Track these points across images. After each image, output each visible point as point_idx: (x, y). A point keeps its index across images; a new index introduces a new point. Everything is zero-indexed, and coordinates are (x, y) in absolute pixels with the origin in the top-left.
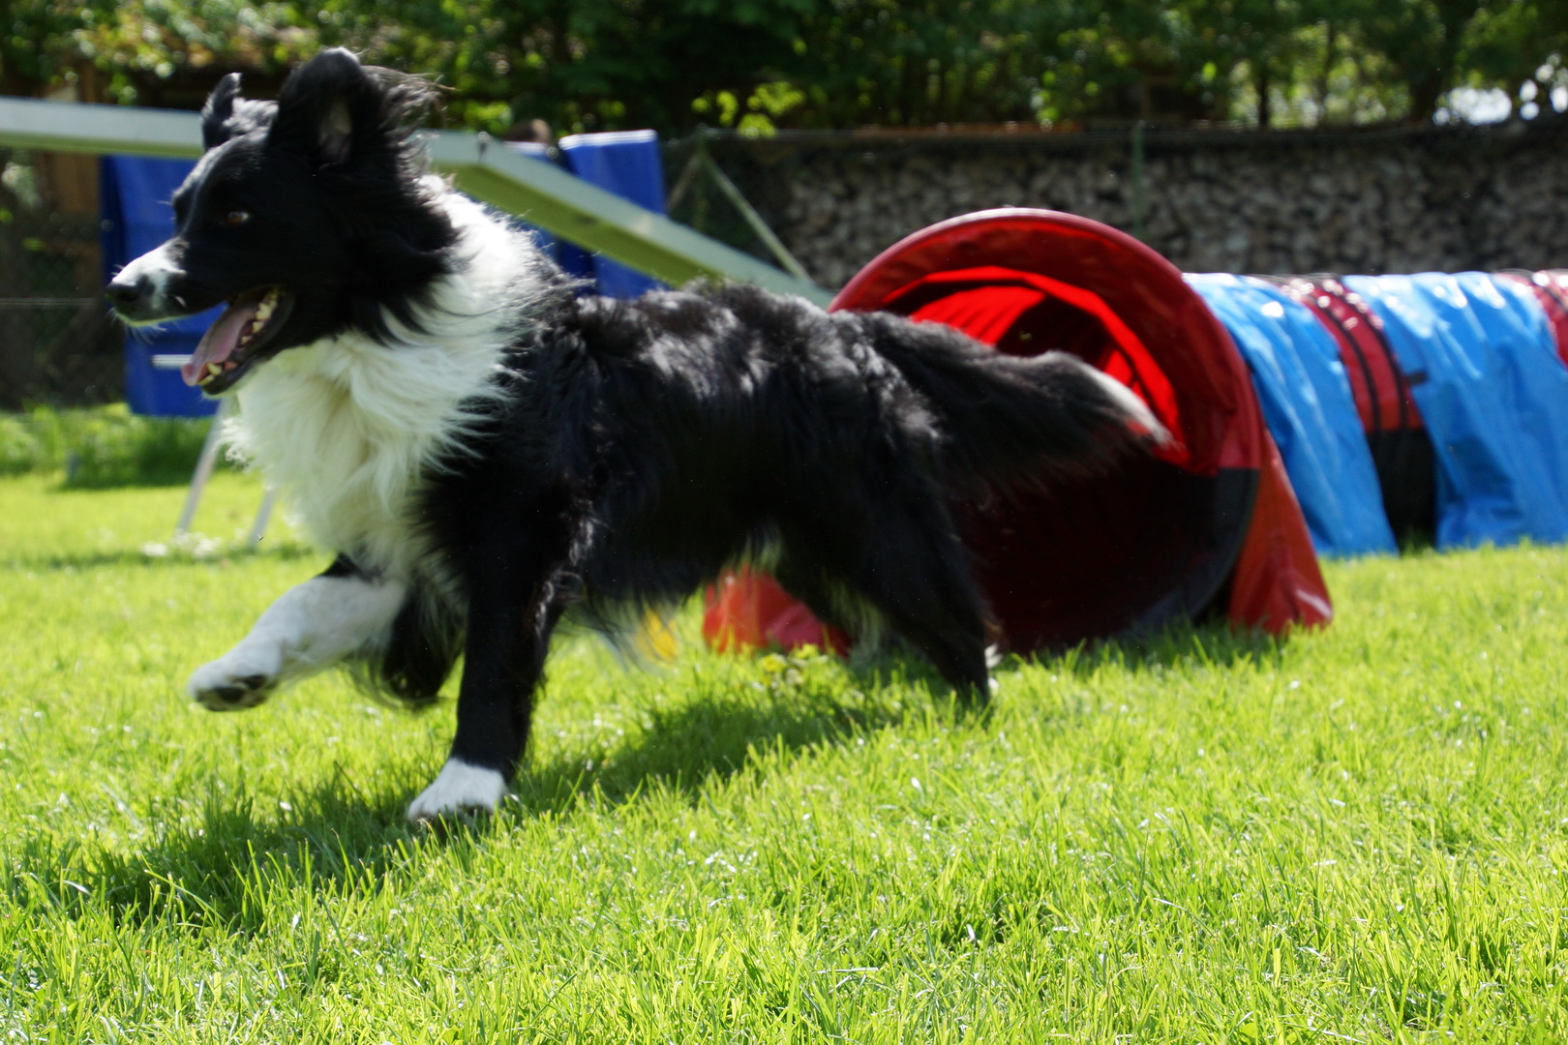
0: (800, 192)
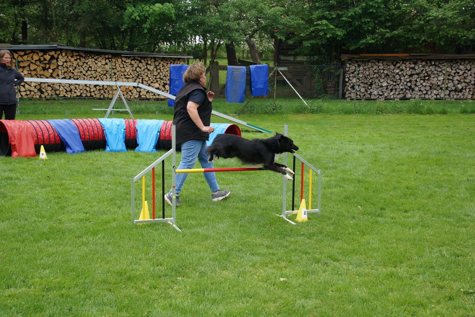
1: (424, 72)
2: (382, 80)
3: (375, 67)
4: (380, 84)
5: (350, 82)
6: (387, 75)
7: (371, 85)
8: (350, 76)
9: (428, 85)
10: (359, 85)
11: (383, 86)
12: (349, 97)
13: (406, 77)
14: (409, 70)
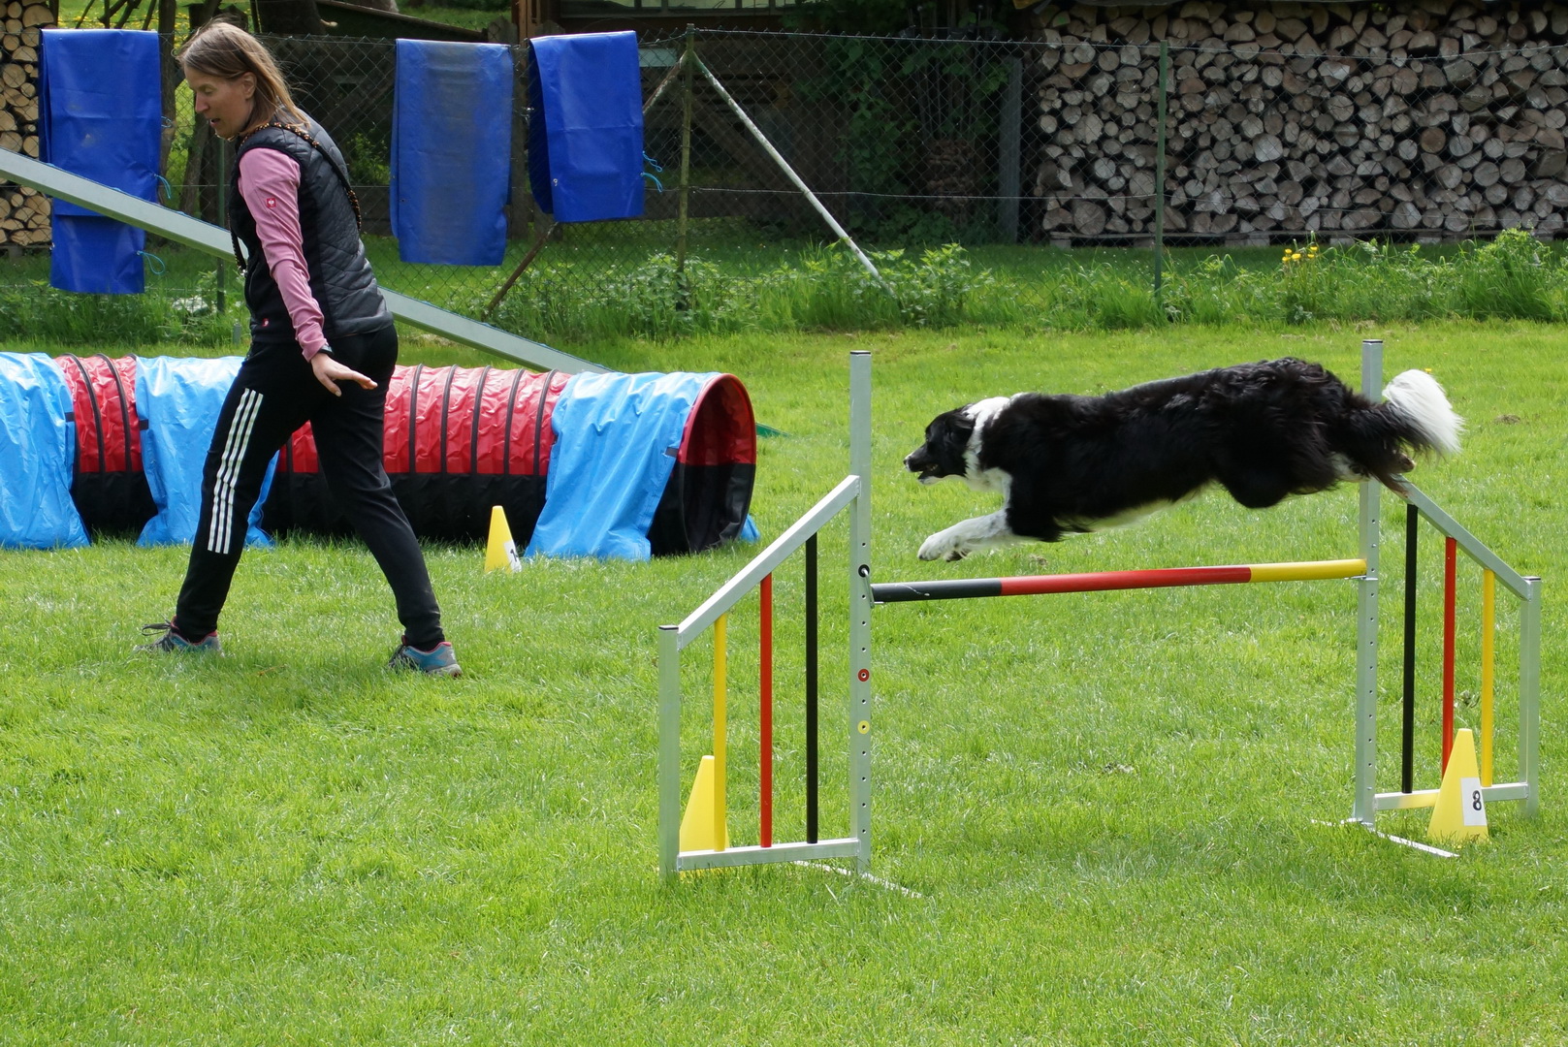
0: (1053, 41)
1: (1491, 76)
2: (1252, 130)
3: (1209, 49)
4: (1242, 151)
5: (1067, 138)
6: (1281, 94)
7: (1189, 154)
8: (1064, 104)
9: (1515, 152)
10: (1119, 159)
11: (1261, 157)
12: (1062, 228)
13: (1391, 106)
14: (1407, 65)
